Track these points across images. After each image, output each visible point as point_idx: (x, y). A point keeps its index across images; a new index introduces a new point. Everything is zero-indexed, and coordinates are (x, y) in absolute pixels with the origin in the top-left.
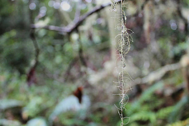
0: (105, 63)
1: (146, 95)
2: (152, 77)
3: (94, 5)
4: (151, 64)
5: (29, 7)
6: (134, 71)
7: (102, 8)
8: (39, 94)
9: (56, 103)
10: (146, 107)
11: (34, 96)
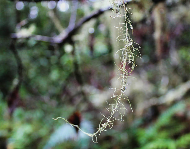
0: (111, 80)
1: (164, 118)
2: (170, 96)
3: (92, 9)
4: (170, 79)
5: (15, 7)
6: (149, 89)
7: (101, 13)
8: (29, 121)
9: (51, 131)
10: (164, 134)
11: (23, 123)
